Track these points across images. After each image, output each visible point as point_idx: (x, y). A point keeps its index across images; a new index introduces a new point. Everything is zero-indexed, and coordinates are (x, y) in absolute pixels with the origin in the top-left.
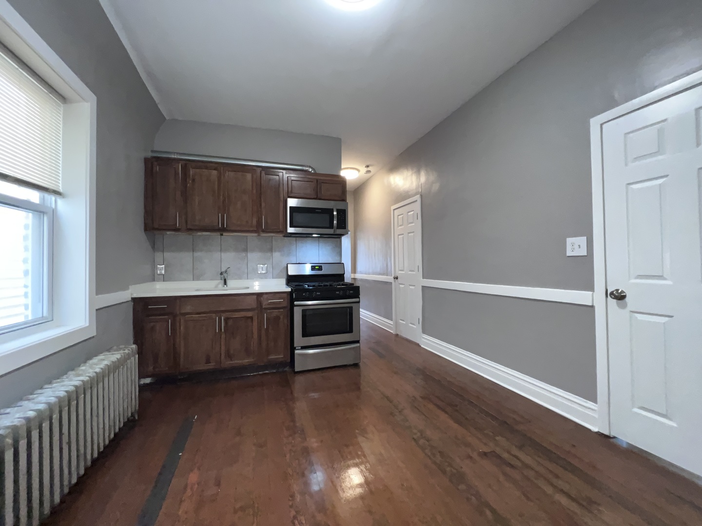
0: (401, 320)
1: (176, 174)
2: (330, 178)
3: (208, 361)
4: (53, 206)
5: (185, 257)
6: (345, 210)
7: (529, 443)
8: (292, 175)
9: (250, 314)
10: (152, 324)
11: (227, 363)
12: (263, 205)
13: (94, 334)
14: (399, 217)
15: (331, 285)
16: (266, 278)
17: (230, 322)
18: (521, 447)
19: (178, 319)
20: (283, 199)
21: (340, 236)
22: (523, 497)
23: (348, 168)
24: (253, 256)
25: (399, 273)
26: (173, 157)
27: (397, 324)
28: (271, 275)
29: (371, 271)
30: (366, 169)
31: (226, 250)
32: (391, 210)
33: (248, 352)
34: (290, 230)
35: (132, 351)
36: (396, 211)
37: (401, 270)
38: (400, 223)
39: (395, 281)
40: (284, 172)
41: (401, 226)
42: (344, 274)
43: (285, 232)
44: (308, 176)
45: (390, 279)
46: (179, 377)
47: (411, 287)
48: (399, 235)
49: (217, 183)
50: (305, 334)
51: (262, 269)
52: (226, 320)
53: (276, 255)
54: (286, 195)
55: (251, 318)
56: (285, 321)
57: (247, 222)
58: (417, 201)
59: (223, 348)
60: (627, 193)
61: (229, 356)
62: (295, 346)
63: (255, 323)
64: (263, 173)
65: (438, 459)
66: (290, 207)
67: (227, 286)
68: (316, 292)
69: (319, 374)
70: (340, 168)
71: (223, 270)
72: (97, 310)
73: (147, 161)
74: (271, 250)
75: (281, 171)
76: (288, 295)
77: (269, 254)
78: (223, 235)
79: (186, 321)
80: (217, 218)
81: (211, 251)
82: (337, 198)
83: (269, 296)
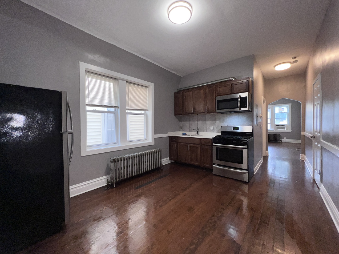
2: (238, 82)
3: (185, 160)
4: (147, 113)
8: (219, 85)
10: (172, 144)
12: (207, 101)
13: (154, 144)
17: (191, 148)
19: (178, 144)
24: (208, 123)
28: (215, 131)
30: (293, 60)
31: (199, 121)
33: (197, 160)
34: (217, 111)
37: (316, 132)
44: (227, 84)
50: (217, 159)
53: (218, 122)
55: (198, 147)
56: (210, 151)
57: (202, 109)
59: (189, 157)
61: (191, 160)
62: (213, 163)
63: (199, 150)
64: (207, 88)
66: (217, 101)
72: (155, 138)
74: (215, 120)
75: (215, 85)
76: (211, 140)
77: (215, 122)
78: (198, 115)
79: (180, 145)
80: (192, 109)
81: (194, 121)
82: (243, 91)
83: (204, 140)
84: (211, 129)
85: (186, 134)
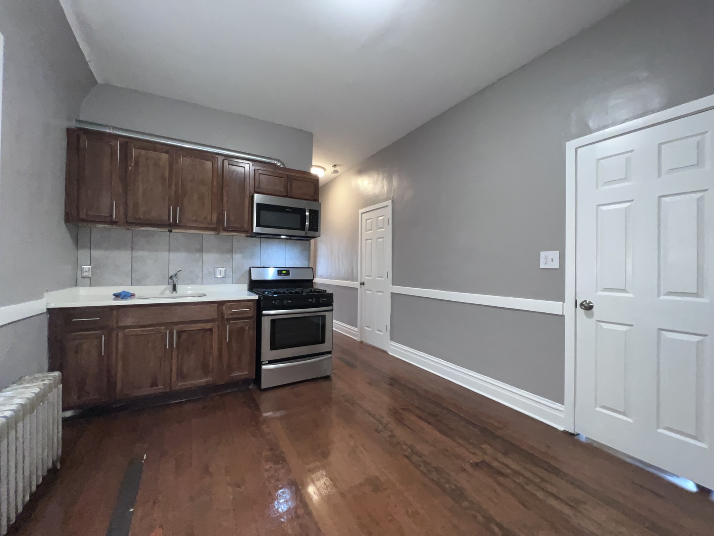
0: (366, 327)
1: (113, 153)
2: (301, 175)
3: (154, 384)
5: (122, 257)
6: (318, 211)
7: (511, 448)
8: (260, 168)
9: (208, 326)
10: (77, 342)
11: (181, 385)
12: (225, 199)
14: (368, 221)
16: (225, 283)
17: (184, 336)
18: (505, 454)
19: (114, 334)
20: (249, 194)
21: (309, 239)
22: (522, 507)
23: (317, 166)
24: (209, 258)
25: (365, 279)
26: (108, 131)
28: (230, 280)
30: (333, 169)
31: (177, 250)
32: (358, 214)
33: (206, 370)
34: (256, 230)
35: (54, 381)
36: (364, 215)
37: (368, 276)
38: (369, 228)
39: (361, 287)
40: (251, 163)
41: (369, 230)
42: (313, 279)
43: (250, 231)
44: (276, 171)
45: (355, 284)
46: (114, 406)
47: (379, 294)
48: (367, 240)
49: (167, 168)
50: (273, 347)
51: (220, 272)
52: (179, 333)
53: (237, 257)
54: (252, 191)
55: (211, 330)
56: (251, 333)
57: (205, 218)
58: (387, 206)
60: (597, 213)
61: (181, 376)
62: (262, 360)
63: (215, 336)
64: (226, 162)
65: (435, 476)
66: (258, 204)
67: (176, 293)
68: (287, 299)
70: (311, 166)
71: (172, 273)
73: (70, 132)
74: (231, 251)
75: (247, 162)
76: (254, 303)
77: (229, 256)
78: (172, 232)
79: (126, 337)
80: (167, 211)
81: (156, 250)
82: (309, 198)
83: (234, 304)
84: (218, 274)
85: (132, 296)
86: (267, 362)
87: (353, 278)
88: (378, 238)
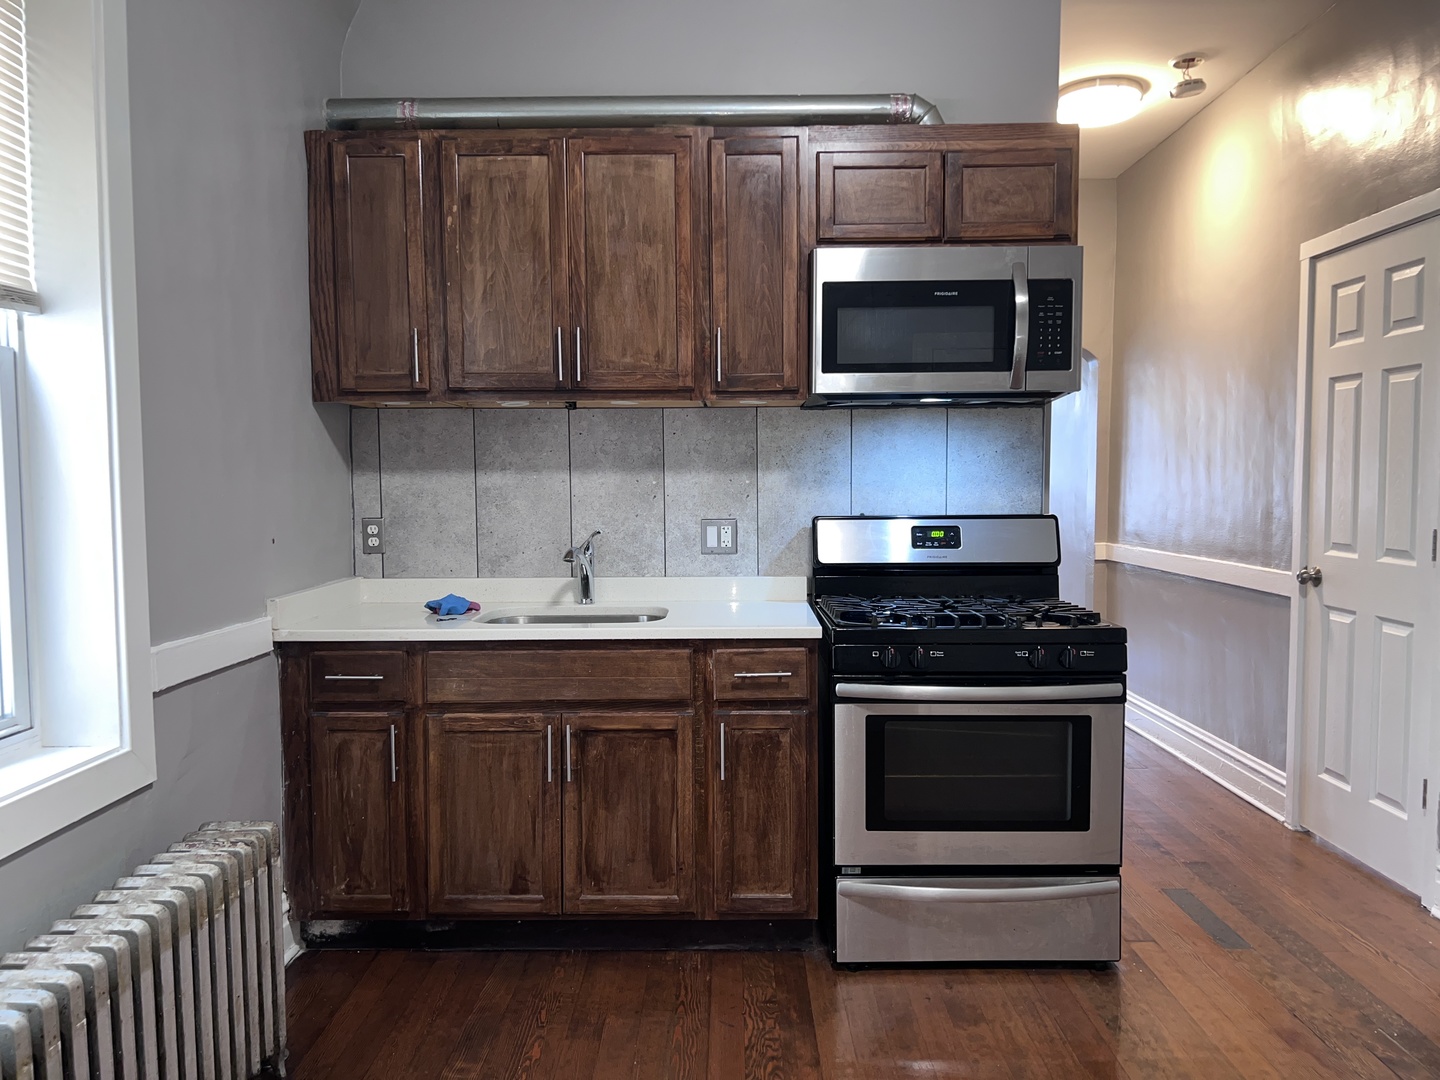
0: (1328, 772)
2: (1000, 143)
3: (519, 886)
4: (15, 345)
5: (451, 491)
6: (1069, 282)
8: (838, 146)
9: (663, 719)
10: (339, 738)
11: (586, 899)
12: (719, 281)
13: (152, 778)
14: (1341, 292)
15: (992, 619)
16: (734, 574)
17: (596, 748)
19: (419, 723)
20: (799, 252)
21: (1041, 400)
23: (1091, 81)
24: (685, 486)
25: (1328, 559)
27: (1302, 783)
28: (750, 561)
29: (1186, 535)
30: (1179, 76)
31: (590, 465)
32: (1299, 263)
33: (660, 871)
34: (828, 383)
36: (1323, 265)
37: (1337, 546)
38: (1345, 322)
39: (1304, 594)
40: (804, 133)
41: (1347, 335)
42: (1058, 561)
43: (804, 390)
44: (903, 145)
45: (1281, 580)
47: (1387, 629)
48: (1334, 380)
49: (546, 204)
50: (878, 819)
51: (717, 536)
52: (583, 735)
53: (773, 481)
54: (809, 238)
55: (671, 734)
56: (792, 760)
59: (570, 844)
61: (592, 875)
62: (837, 862)
63: (685, 758)
64: (719, 146)
66: (826, 285)
67: (591, 604)
68: (928, 646)
69: (932, 985)
70: (1052, 91)
71: (580, 538)
72: (156, 695)
73: (313, 141)
74: (751, 462)
75: (793, 131)
76: (811, 651)
77: (744, 479)
78: (575, 408)
79: (448, 732)
80: (550, 345)
81: (535, 469)
82: (1030, 231)
83: (737, 654)
84: (712, 542)
85: (470, 609)
86: (858, 871)
87: (1265, 552)
88: (1390, 371)
